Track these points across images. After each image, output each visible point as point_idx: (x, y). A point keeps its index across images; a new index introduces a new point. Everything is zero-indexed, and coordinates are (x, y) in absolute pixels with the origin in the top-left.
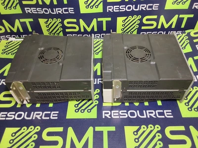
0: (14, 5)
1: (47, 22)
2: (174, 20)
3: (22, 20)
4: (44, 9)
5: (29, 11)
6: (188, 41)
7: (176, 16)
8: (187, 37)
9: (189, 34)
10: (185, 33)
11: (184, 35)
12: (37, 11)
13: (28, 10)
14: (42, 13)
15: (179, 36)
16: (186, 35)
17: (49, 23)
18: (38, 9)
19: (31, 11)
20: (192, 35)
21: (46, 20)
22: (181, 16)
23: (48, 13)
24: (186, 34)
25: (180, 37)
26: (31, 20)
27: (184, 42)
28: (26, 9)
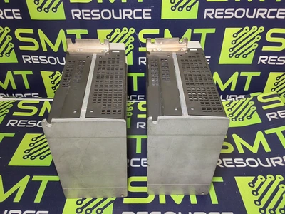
0: (7, 51)
1: (53, 75)
2: (234, 78)
3: (16, 73)
4: (49, 58)
5: (28, 60)
6: (255, 108)
7: (236, 74)
8: (253, 103)
9: (255, 99)
10: (250, 97)
11: (248, 99)
12: (39, 61)
13: (26, 59)
14: (47, 63)
15: (241, 101)
16: (252, 100)
17: (55, 77)
18: (40, 57)
19: (31, 60)
20: (260, 99)
21: (52, 73)
22: (243, 74)
23: (55, 63)
24: (252, 98)
25: (243, 102)
26: (30, 72)
27: (249, 109)
28: (23, 56)
